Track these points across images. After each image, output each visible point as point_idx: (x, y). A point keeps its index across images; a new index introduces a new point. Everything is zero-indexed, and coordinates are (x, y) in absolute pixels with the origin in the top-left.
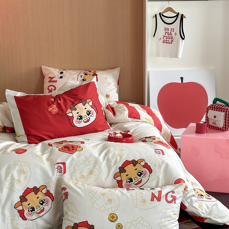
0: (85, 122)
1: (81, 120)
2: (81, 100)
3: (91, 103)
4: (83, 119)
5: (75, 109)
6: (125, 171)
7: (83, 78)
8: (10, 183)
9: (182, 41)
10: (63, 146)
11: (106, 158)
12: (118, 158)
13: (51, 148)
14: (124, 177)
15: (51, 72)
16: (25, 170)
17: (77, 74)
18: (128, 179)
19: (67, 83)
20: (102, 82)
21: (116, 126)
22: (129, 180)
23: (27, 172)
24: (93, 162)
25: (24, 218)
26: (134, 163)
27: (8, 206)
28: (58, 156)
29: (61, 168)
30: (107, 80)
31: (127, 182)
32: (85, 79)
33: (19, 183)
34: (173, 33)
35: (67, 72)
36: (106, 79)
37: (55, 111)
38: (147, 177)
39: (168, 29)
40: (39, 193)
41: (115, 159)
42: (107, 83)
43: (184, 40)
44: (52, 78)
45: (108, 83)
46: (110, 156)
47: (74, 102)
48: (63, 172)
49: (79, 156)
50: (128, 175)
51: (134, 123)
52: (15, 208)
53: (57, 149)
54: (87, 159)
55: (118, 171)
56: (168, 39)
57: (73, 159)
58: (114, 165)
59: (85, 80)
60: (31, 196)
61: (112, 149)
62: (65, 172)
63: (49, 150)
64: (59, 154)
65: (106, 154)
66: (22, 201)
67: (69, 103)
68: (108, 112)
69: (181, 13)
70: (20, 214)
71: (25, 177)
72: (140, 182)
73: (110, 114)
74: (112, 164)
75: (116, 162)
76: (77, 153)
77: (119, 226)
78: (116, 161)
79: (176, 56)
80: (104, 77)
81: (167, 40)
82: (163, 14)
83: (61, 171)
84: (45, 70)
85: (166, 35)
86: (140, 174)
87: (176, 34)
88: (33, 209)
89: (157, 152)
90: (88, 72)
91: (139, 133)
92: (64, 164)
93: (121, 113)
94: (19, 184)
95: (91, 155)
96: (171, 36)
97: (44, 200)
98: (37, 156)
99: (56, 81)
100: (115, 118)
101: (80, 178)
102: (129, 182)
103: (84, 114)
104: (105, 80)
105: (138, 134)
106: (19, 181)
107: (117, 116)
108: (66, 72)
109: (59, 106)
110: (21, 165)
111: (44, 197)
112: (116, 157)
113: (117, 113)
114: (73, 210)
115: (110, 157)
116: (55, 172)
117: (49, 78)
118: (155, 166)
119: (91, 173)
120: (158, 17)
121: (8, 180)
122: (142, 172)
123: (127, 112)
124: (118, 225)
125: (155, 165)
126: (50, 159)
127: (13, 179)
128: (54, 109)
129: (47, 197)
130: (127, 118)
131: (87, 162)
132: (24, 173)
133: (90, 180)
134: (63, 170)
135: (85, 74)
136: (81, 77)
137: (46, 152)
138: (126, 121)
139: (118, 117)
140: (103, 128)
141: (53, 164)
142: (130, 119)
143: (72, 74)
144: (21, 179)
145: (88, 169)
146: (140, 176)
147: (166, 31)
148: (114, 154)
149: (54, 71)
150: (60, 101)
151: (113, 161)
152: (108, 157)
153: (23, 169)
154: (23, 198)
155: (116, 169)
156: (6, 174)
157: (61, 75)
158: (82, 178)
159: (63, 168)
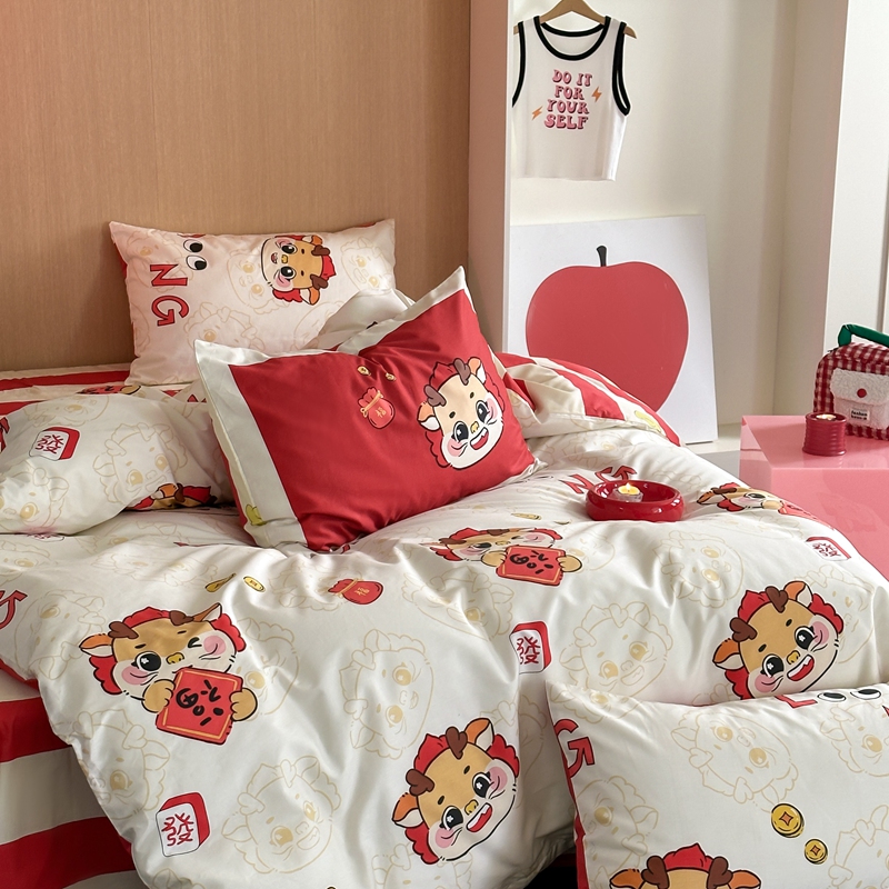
0: (476, 447)
1: (463, 442)
2: (453, 364)
3: (481, 373)
4: (471, 436)
5: (443, 403)
6: (752, 634)
7: (280, 265)
8: (365, 726)
9: (622, 120)
10: (504, 558)
11: (676, 588)
12: (716, 584)
13: (465, 570)
14: (752, 658)
15: (157, 247)
16: (409, 669)
17: (257, 251)
18: (768, 662)
19: (361, 299)
20: (352, 277)
21: (544, 448)
22: (770, 666)
23: (417, 673)
24: (636, 608)
25: (429, 857)
26: (776, 598)
27: (369, 816)
28: (507, 598)
29: (533, 645)
30: (365, 268)
31: (763, 672)
32: (289, 268)
33: (396, 721)
34: (587, 92)
35: (215, 243)
36: (362, 264)
37: (384, 413)
38: (830, 649)
39: (567, 77)
40: (468, 750)
41: (705, 589)
42: (368, 279)
43: (626, 117)
44: (165, 269)
45: (370, 280)
46: (686, 578)
47: (433, 375)
48: (540, 658)
49: (581, 592)
50: (764, 646)
51: (608, 432)
52: (395, 821)
53: (490, 573)
54: (612, 601)
55: (729, 634)
56: (568, 113)
57: (565, 605)
58: (710, 616)
59: (289, 271)
60: (444, 769)
61: (678, 553)
62: (547, 660)
63: (459, 575)
64: (509, 592)
65: (670, 574)
66: (415, 790)
67: (420, 380)
68: (515, 401)
69: (617, 18)
70: (415, 842)
71: (415, 695)
72: (808, 668)
73: (523, 406)
74: (704, 611)
75: (713, 604)
76: (568, 579)
77: (815, 850)
78: (712, 599)
79: (599, 173)
80: (355, 259)
81: (562, 118)
82: (548, 23)
83: (535, 657)
84: (125, 239)
85: (557, 100)
86: (805, 639)
87: (597, 95)
88: (456, 817)
89: (824, 548)
90: (293, 241)
91: (672, 476)
92: (540, 627)
93: (561, 399)
94: (397, 727)
95: (622, 584)
96: (578, 101)
97: (488, 775)
98: (434, 606)
99: (183, 282)
100: (543, 420)
101: (600, 674)
102: (772, 672)
103: (469, 416)
104: (361, 269)
105: (673, 481)
106: (397, 713)
107: (548, 414)
108: (211, 243)
109: (391, 392)
110: (390, 650)
111: (487, 763)
112: (709, 582)
113: (549, 404)
114: (630, 808)
115: (688, 585)
116: (517, 664)
117: (153, 268)
118: (848, 605)
119: (636, 651)
120: (530, 32)
121: (356, 716)
122: (811, 629)
123: (576, 396)
124: (811, 846)
125: (847, 599)
126: (483, 615)
127: (372, 708)
128: (377, 405)
129: (498, 763)
130: (581, 415)
131: (616, 612)
132: (408, 679)
133: (638, 677)
134: (541, 650)
135: (285, 249)
136: (274, 259)
137: (450, 585)
138: (578, 429)
139: (551, 415)
140: (521, 463)
141: (501, 631)
142: (591, 421)
143: (238, 253)
144: (400, 706)
145: (625, 637)
146: (805, 645)
147: (560, 84)
148: (694, 570)
149: (166, 243)
150: (391, 373)
151: (704, 600)
152: (682, 585)
153: (403, 665)
154: (419, 781)
155: (720, 629)
156: (344, 690)
157: (196, 257)
158: (608, 676)
159: (540, 643)
